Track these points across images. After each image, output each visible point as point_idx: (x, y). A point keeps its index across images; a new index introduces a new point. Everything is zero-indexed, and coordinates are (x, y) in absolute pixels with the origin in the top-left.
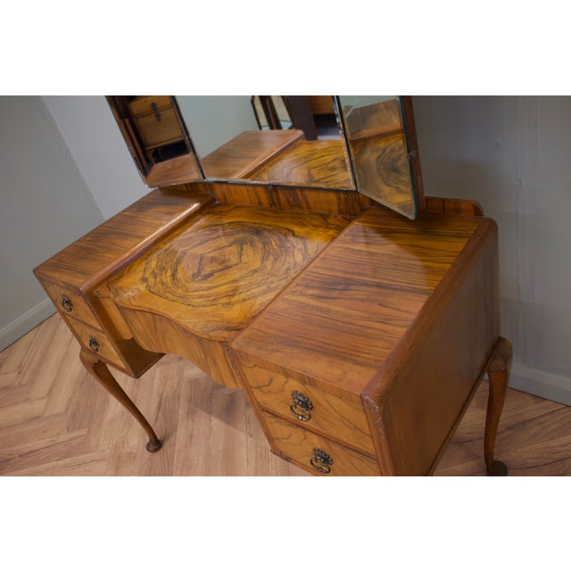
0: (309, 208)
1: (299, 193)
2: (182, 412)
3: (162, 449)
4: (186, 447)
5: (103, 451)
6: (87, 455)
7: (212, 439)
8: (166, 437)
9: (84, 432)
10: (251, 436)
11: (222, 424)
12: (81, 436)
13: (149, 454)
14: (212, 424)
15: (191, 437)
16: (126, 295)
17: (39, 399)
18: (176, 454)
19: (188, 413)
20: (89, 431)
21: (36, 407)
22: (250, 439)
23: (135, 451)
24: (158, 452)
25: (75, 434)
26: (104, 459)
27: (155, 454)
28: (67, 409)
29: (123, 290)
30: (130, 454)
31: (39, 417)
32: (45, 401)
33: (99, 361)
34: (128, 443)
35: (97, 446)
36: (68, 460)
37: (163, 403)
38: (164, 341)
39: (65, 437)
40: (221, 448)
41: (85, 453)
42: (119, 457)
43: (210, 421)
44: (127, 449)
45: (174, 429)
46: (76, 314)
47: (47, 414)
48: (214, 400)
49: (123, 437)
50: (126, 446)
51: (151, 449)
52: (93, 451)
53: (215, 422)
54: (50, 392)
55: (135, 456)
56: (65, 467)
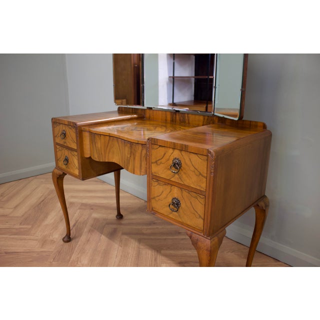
0: (189, 123)
1: (186, 115)
2: (86, 230)
3: (70, 243)
4: (84, 244)
5: (37, 236)
7: (99, 244)
8: (75, 238)
9: (30, 226)
10: (121, 247)
11: (107, 239)
12: (27, 228)
13: (62, 242)
14: (101, 238)
15: (89, 240)
18: (78, 245)
19: (89, 231)
20: (32, 227)
21: (7, 211)
22: (120, 248)
23: (55, 240)
24: (68, 243)
25: (24, 226)
26: (36, 240)
27: (66, 243)
28: (23, 216)
30: (52, 241)
31: (6, 216)
32: (12, 210)
33: (64, 173)
35: (34, 234)
36: (16, 236)
37: (77, 224)
38: (109, 153)
39: (18, 226)
40: (103, 248)
41: (27, 235)
42: (46, 241)
43: (101, 236)
45: (80, 235)
46: (65, 142)
47: (11, 215)
48: (105, 229)
49: (51, 233)
50: (51, 237)
51: (65, 240)
52: (31, 235)
53: (103, 237)
54: (16, 207)
55: (55, 242)
56: (13, 238)
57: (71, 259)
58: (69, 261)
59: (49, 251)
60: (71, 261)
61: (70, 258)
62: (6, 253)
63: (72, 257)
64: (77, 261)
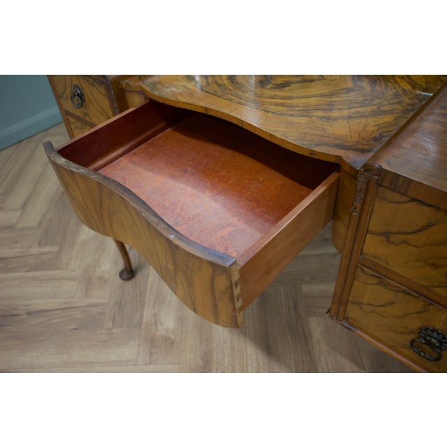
3: (134, 279)
5: (73, 271)
6: (57, 272)
9: (55, 249)
12: (52, 253)
13: (120, 281)
16: (168, 90)
17: (14, 210)
18: (149, 286)
20: (61, 249)
21: (11, 217)
23: (106, 276)
24: (131, 281)
25: (46, 249)
26: (74, 279)
27: (128, 282)
28: (40, 224)
29: (162, 85)
30: (101, 278)
31: (12, 227)
32: (18, 214)
34: (99, 267)
35: (68, 264)
36: (37, 274)
39: (35, 250)
41: (55, 269)
42: (90, 279)
44: (98, 273)
47: (19, 226)
49: (95, 260)
50: (97, 270)
51: (125, 276)
52: (63, 269)
54: (24, 206)
55: (106, 281)
56: (34, 279)
57: (144, 320)
58: (141, 325)
59: (101, 304)
60: (144, 325)
61: (142, 315)
62: (29, 313)
63: (145, 313)
64: (156, 323)
